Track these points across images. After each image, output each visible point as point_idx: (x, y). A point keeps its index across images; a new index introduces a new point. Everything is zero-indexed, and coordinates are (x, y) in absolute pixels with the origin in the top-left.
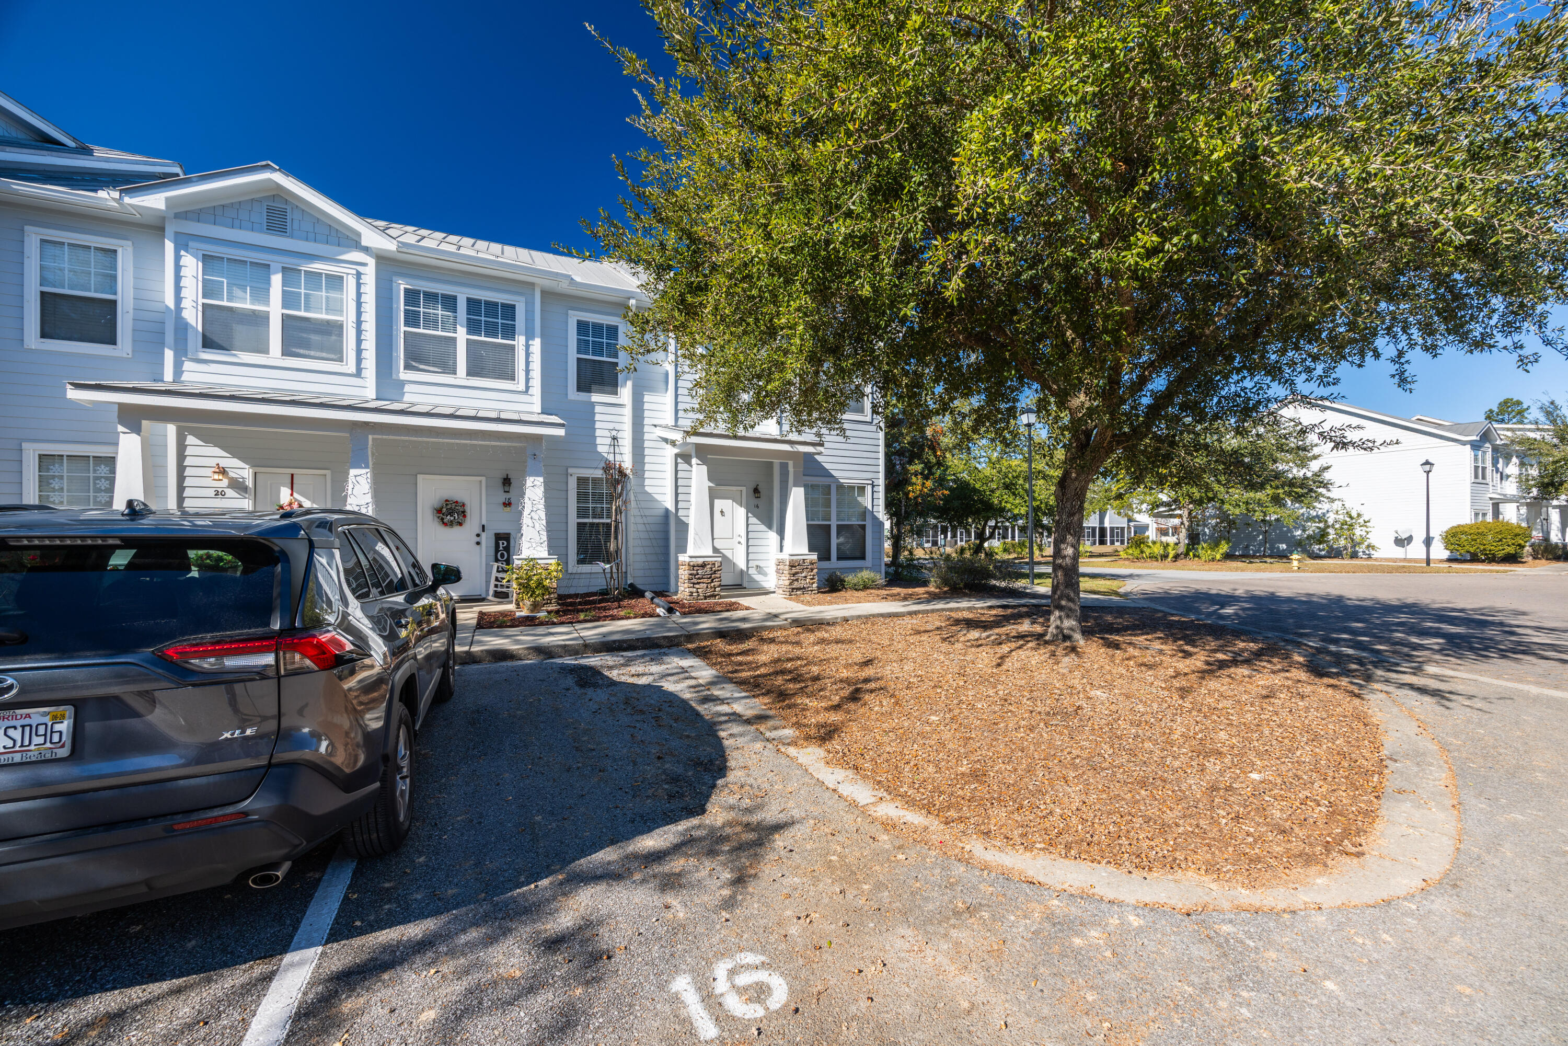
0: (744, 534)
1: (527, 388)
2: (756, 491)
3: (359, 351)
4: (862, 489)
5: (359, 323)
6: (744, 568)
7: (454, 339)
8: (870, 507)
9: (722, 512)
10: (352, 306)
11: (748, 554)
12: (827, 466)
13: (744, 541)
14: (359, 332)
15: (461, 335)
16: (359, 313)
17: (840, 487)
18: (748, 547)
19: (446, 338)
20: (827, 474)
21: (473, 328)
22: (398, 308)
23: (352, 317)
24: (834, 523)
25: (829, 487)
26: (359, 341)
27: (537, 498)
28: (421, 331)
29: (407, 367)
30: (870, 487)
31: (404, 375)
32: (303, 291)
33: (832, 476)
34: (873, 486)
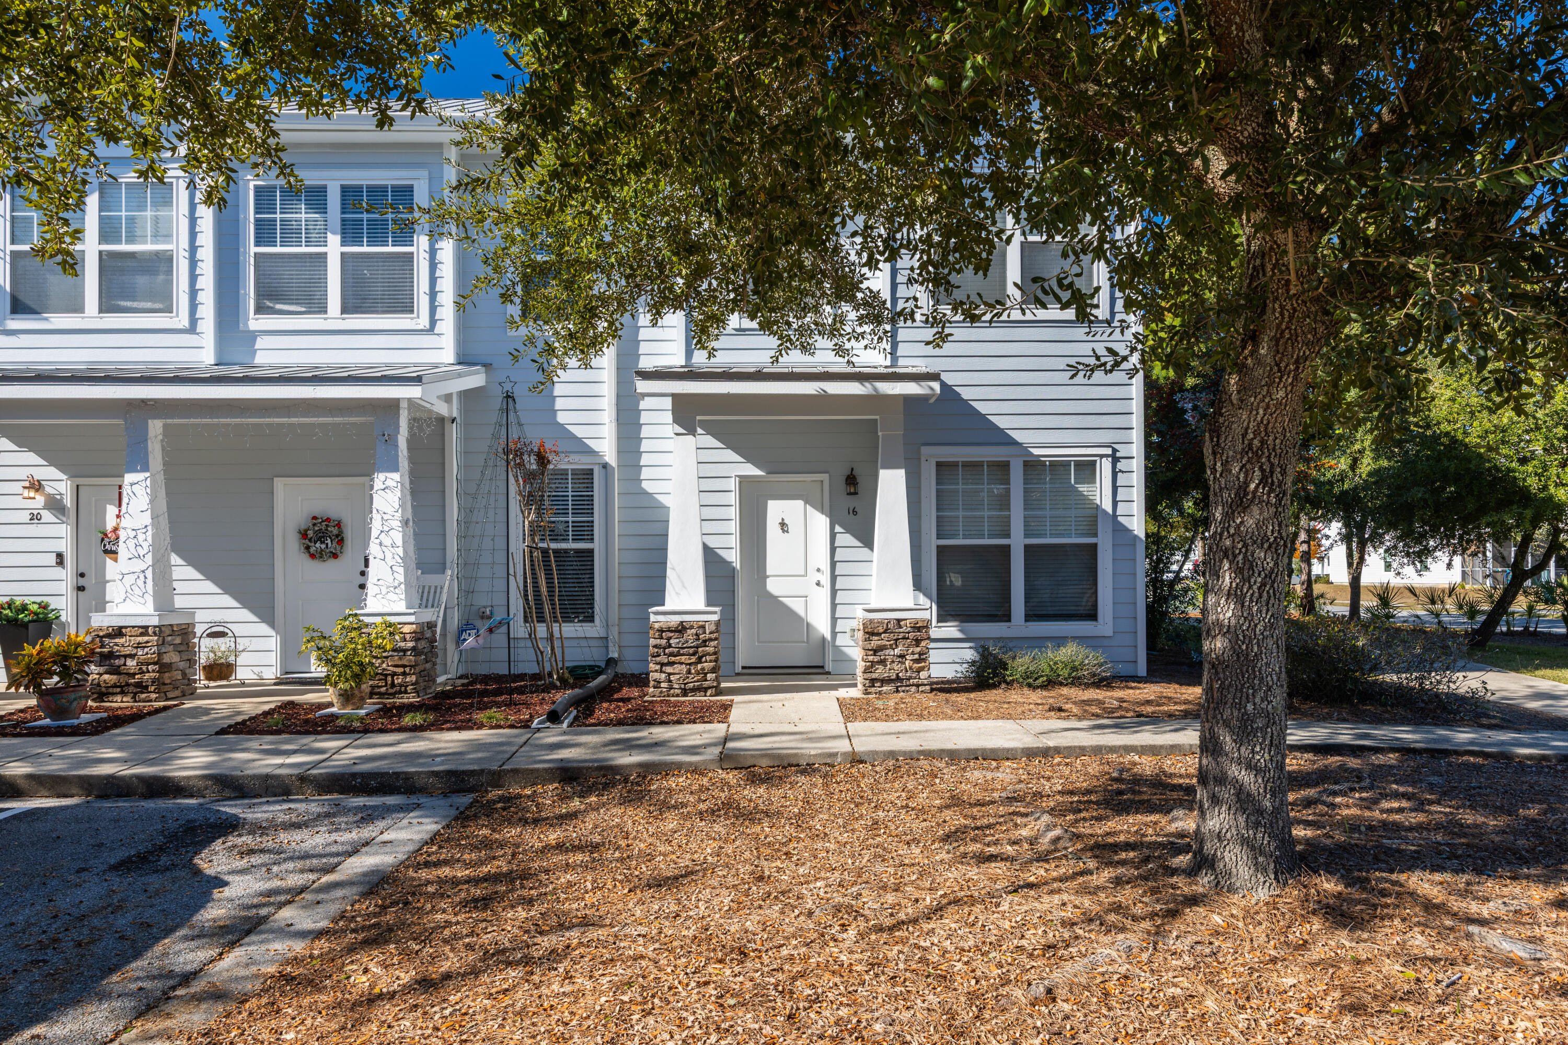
0: (826, 566)
1: (433, 322)
2: (851, 480)
3: (193, 293)
4: (1087, 469)
5: (193, 249)
6: (828, 636)
7: (324, 256)
8: (1107, 506)
9: (783, 525)
10: (184, 224)
11: (834, 606)
12: (1001, 422)
13: (825, 579)
14: (193, 263)
15: (334, 247)
16: (193, 235)
17: (1033, 466)
18: (834, 592)
19: (311, 255)
20: (1002, 438)
21: (350, 233)
22: (246, 218)
23: (184, 242)
24: (1017, 542)
25: (1004, 467)
26: (193, 278)
27: (390, 510)
28: (278, 249)
29: (260, 309)
30: (1107, 464)
31: (256, 323)
32: (124, 214)
33: (1015, 443)
34: (1115, 460)
